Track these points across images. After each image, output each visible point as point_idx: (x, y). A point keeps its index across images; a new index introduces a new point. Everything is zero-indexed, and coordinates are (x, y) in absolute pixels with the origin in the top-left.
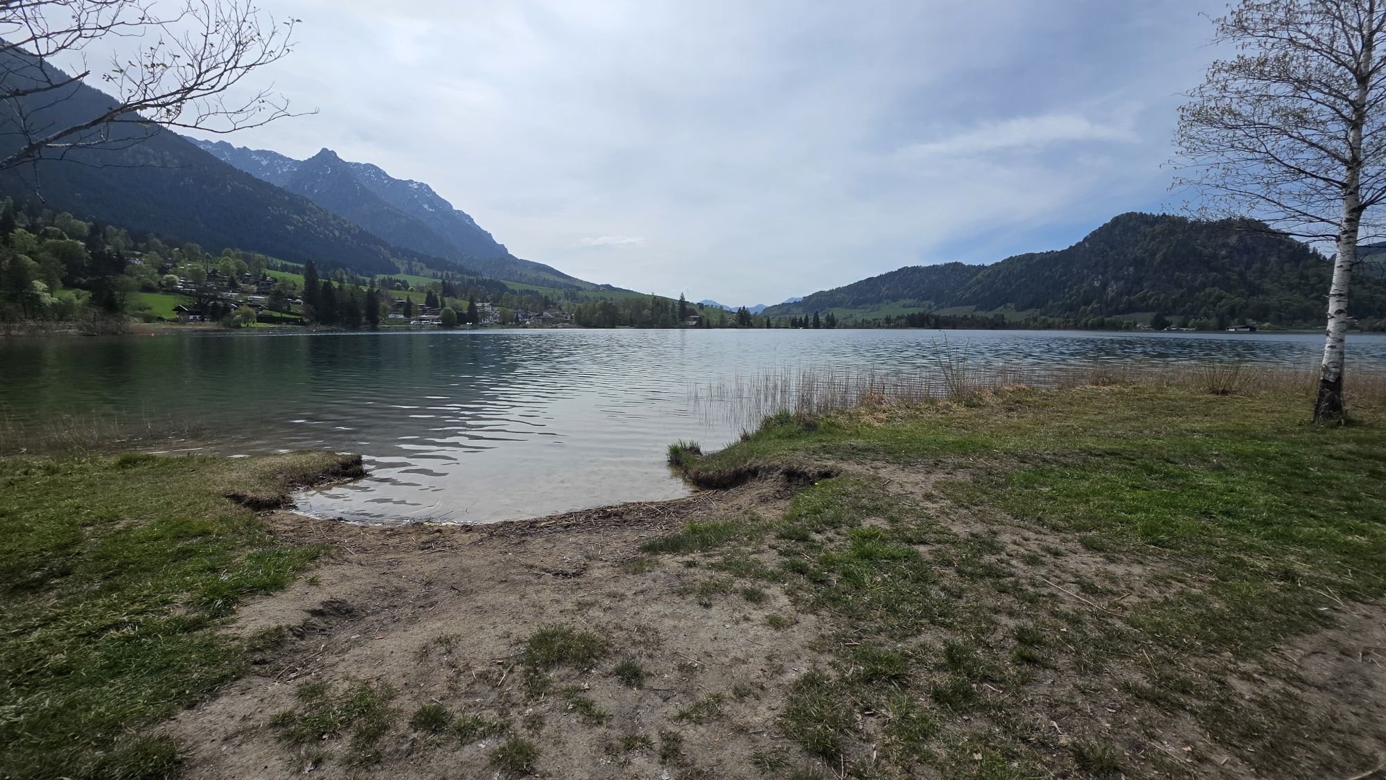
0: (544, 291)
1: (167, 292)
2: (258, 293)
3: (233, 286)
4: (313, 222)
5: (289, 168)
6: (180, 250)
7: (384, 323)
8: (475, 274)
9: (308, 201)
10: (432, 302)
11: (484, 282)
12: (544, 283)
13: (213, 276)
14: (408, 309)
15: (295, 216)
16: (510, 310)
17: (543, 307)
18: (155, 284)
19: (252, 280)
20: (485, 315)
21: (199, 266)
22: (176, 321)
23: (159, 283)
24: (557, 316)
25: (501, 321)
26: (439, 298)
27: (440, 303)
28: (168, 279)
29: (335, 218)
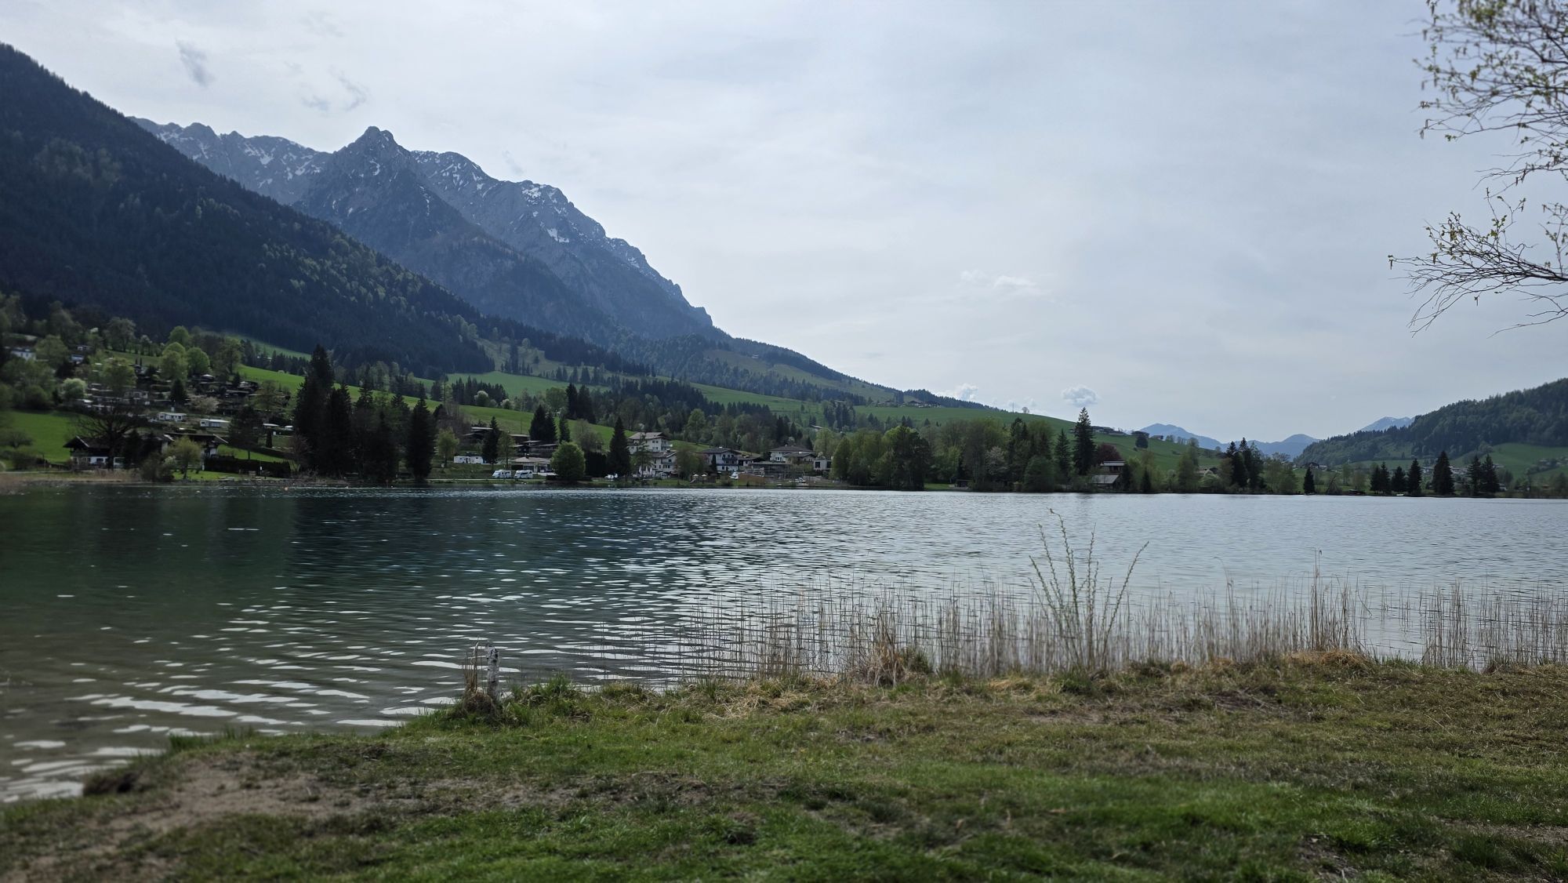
0: (780, 406)
1: (65, 411)
2: (219, 413)
3: (178, 399)
4: (340, 272)
5: (308, 167)
6: (100, 333)
7: (443, 474)
8: (639, 370)
9: (335, 230)
10: (543, 430)
11: (657, 389)
12: (780, 388)
13: (146, 380)
14: (491, 444)
15: (308, 261)
16: (702, 448)
17: (771, 442)
18: (46, 396)
19: (214, 387)
20: (645, 457)
21: (127, 361)
22: (67, 467)
23: (55, 394)
24: (799, 460)
25: (678, 471)
26: (557, 421)
27: (558, 432)
28: (70, 386)
29: (381, 261)
